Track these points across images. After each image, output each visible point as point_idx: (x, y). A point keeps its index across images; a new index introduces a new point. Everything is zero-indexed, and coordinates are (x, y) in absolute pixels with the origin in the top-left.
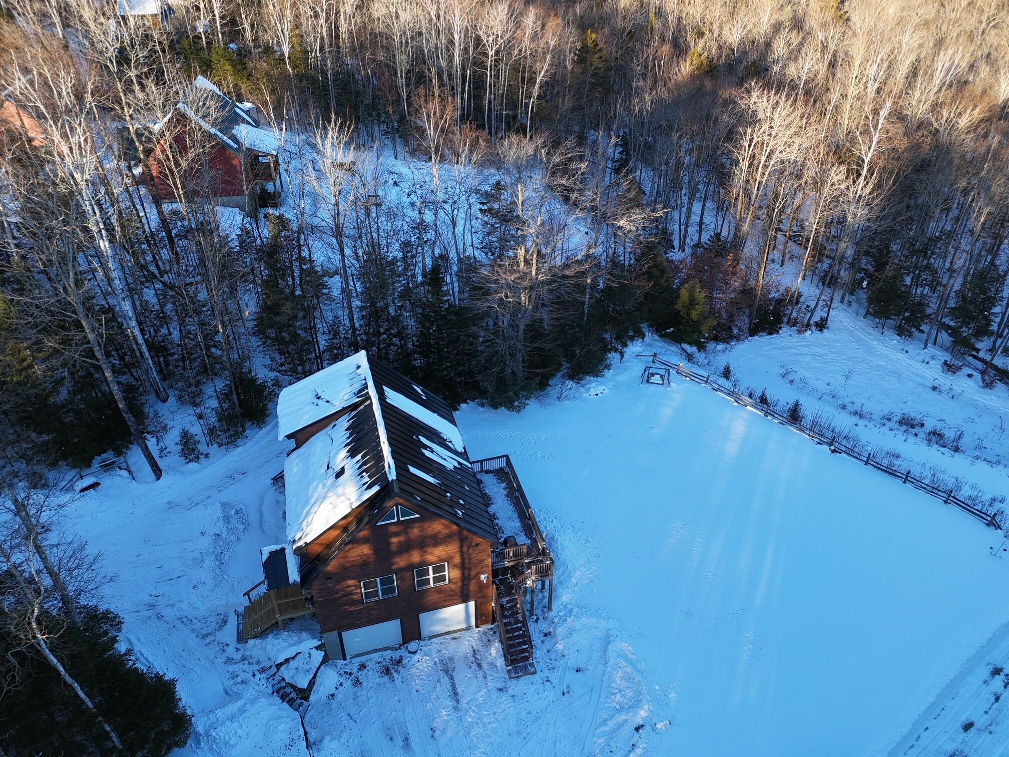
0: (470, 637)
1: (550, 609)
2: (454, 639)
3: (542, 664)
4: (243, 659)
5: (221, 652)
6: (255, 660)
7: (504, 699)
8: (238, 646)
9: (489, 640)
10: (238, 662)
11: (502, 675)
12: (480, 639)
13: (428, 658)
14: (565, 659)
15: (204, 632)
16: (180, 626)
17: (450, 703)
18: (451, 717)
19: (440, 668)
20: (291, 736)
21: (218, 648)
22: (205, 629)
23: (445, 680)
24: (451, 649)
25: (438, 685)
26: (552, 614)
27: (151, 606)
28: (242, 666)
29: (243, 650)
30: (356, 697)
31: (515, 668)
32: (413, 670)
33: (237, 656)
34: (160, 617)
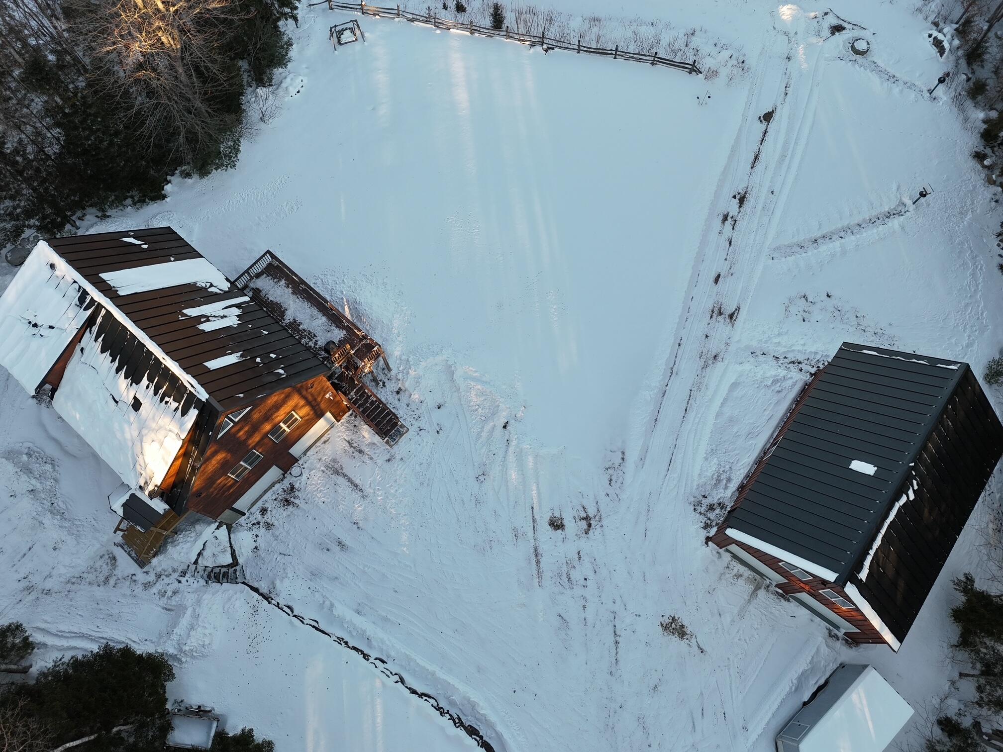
0: (338, 432)
1: (389, 370)
2: (325, 442)
3: (408, 419)
4: (159, 576)
5: (133, 584)
6: (170, 570)
7: (396, 466)
8: (145, 570)
9: (355, 426)
10: (157, 581)
11: (383, 448)
12: (348, 429)
13: (313, 471)
14: (424, 404)
15: (102, 578)
16: (73, 587)
17: (357, 495)
18: (364, 505)
19: (329, 473)
20: (249, 605)
21: (128, 583)
22: (101, 575)
23: (341, 480)
24: (328, 452)
25: (338, 488)
26: (393, 373)
27: (30, 589)
28: (162, 582)
29: (151, 570)
30: (276, 538)
31: (391, 437)
32: (309, 488)
33: (152, 577)
34: (48, 592)
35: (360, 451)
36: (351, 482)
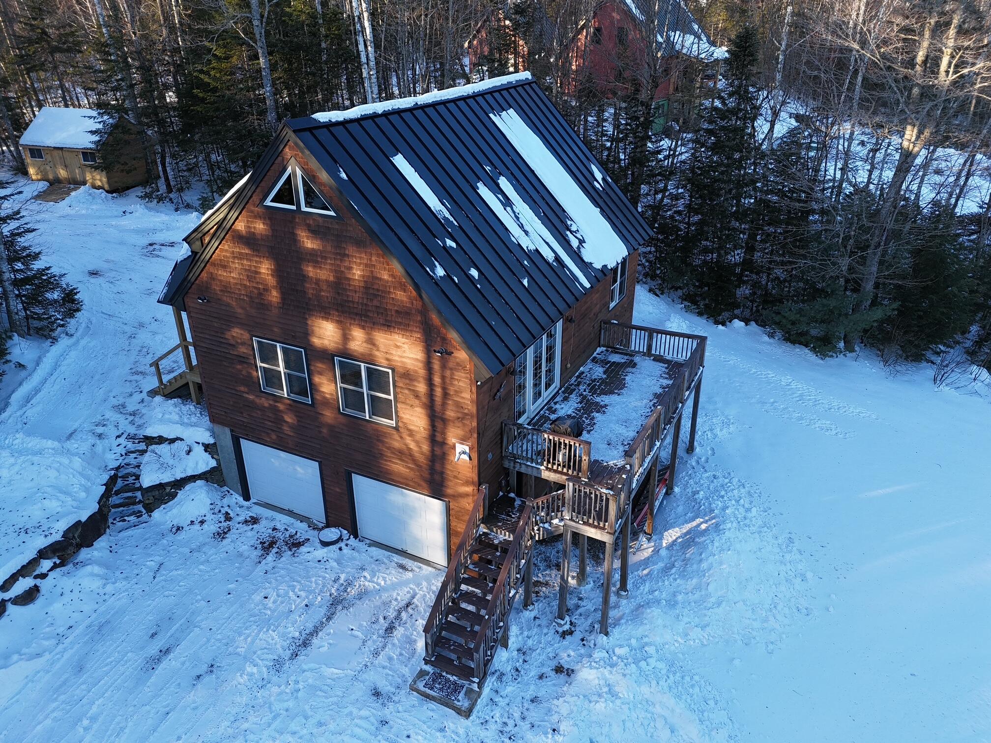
2: (401, 566)
4: (134, 414)
5: (126, 395)
6: (140, 421)
8: (146, 397)
10: (125, 414)
13: (336, 565)
16: (134, 353)
17: (281, 650)
18: (256, 671)
19: (333, 590)
21: (129, 390)
24: (382, 576)
25: (300, 612)
26: (601, 640)
28: (122, 419)
29: (144, 403)
30: (196, 550)
32: (298, 568)
33: (133, 408)
34: (132, 338)
35: (390, 629)
36: (315, 631)
